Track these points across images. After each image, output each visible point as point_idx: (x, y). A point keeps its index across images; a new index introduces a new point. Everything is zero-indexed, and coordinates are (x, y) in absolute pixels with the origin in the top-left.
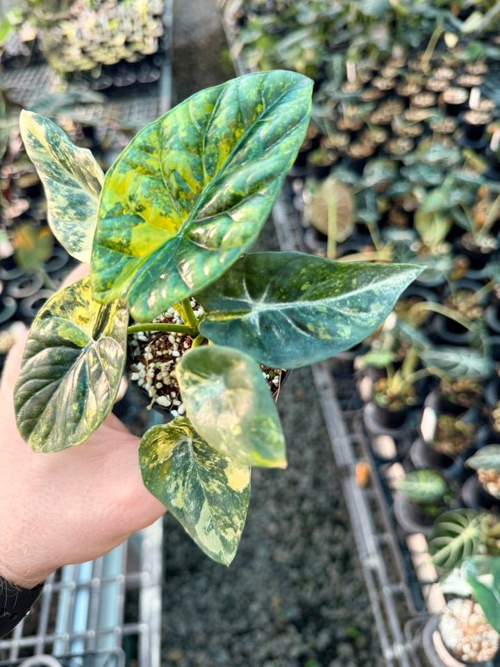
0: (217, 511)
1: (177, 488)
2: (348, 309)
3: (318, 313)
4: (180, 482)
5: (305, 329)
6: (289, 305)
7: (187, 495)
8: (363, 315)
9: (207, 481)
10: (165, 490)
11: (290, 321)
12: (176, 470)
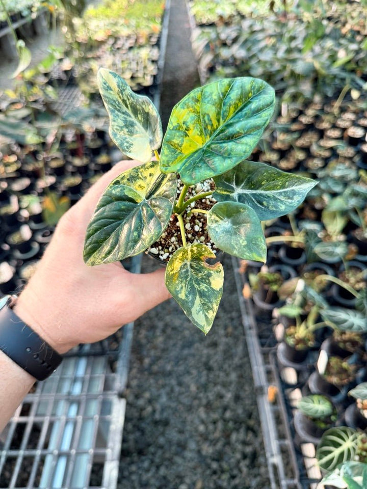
0: (204, 300)
1: (182, 288)
2: (283, 197)
3: (269, 197)
4: (184, 285)
5: (261, 204)
6: (254, 192)
7: (187, 292)
8: (290, 201)
9: (199, 284)
10: (176, 288)
11: (254, 200)
12: (182, 278)
